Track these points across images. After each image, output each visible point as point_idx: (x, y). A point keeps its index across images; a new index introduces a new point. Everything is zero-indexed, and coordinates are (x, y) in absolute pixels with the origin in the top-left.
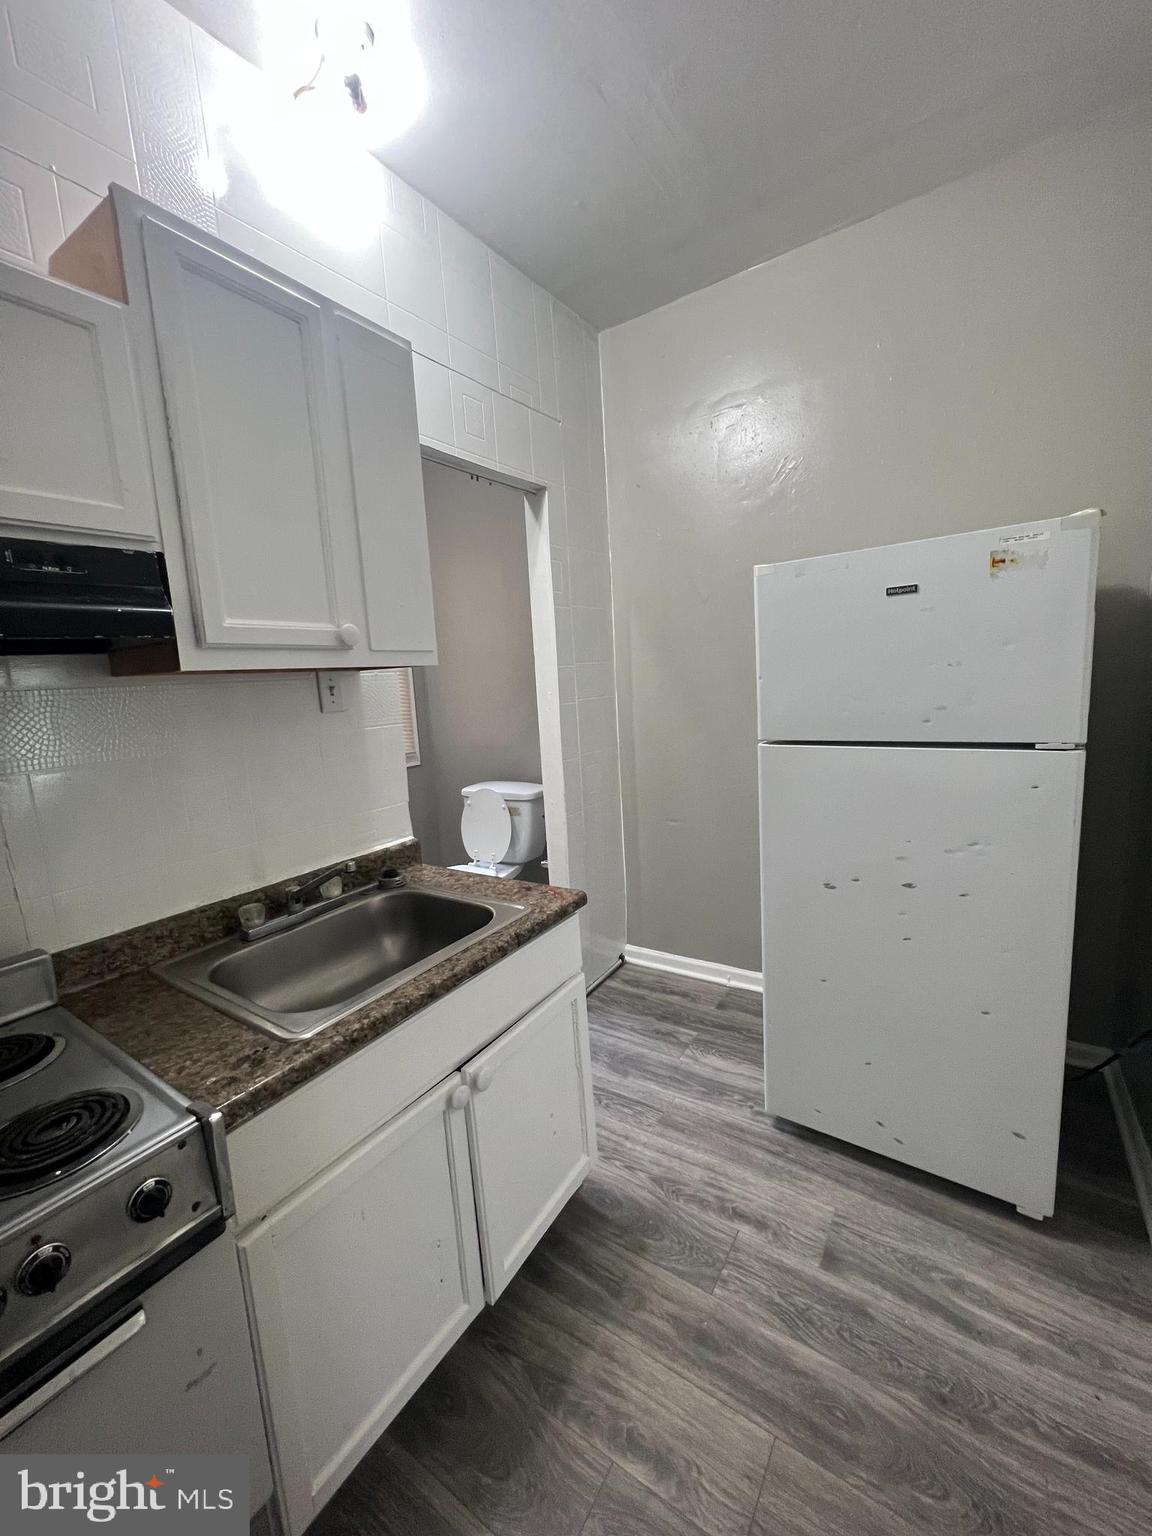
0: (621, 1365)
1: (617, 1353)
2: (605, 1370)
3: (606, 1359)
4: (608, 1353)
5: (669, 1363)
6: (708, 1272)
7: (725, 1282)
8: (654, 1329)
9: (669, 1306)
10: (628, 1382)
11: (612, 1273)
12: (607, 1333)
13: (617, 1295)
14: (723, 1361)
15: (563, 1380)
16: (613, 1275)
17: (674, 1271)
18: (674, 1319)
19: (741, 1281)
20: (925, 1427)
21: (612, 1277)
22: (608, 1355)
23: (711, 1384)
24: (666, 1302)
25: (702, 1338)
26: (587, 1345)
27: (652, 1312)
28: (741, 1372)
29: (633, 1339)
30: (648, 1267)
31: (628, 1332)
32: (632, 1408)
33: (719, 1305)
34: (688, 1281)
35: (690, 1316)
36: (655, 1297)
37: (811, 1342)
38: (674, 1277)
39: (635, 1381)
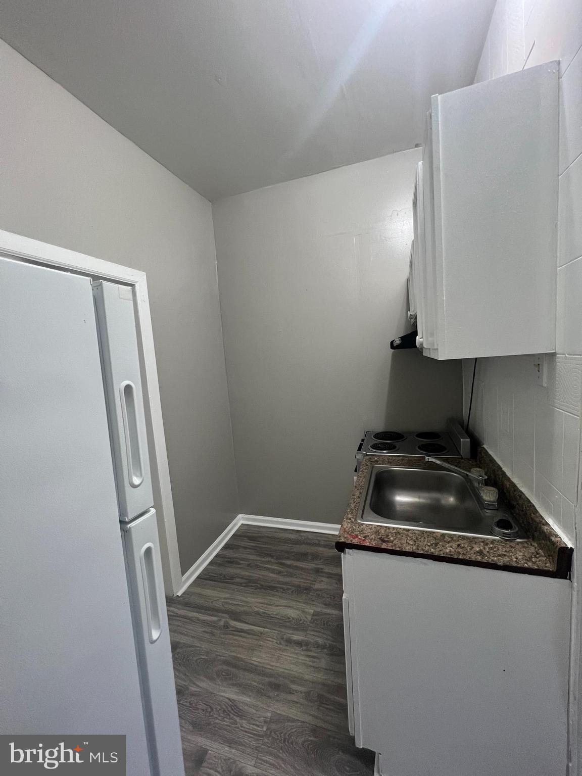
0: (311, 666)
1: (313, 669)
2: (316, 662)
3: (317, 666)
4: (317, 669)
5: (291, 672)
6: (273, 726)
7: (265, 722)
8: (299, 685)
9: (294, 698)
10: (306, 661)
11: (327, 708)
12: (320, 677)
13: (320, 696)
14: (267, 679)
15: (331, 655)
16: (325, 708)
17: (293, 720)
18: (291, 692)
19: (256, 725)
20: (192, 679)
21: (326, 706)
22: (317, 668)
23: (273, 670)
24: (296, 700)
25: (277, 687)
26: (326, 669)
27: (301, 692)
28: (260, 678)
29: (307, 677)
30: (307, 718)
31: (311, 680)
32: (302, 653)
33: (269, 707)
34: (285, 716)
35: (283, 696)
36: (302, 701)
37: (227, 700)
38: (292, 717)
39: (303, 662)
